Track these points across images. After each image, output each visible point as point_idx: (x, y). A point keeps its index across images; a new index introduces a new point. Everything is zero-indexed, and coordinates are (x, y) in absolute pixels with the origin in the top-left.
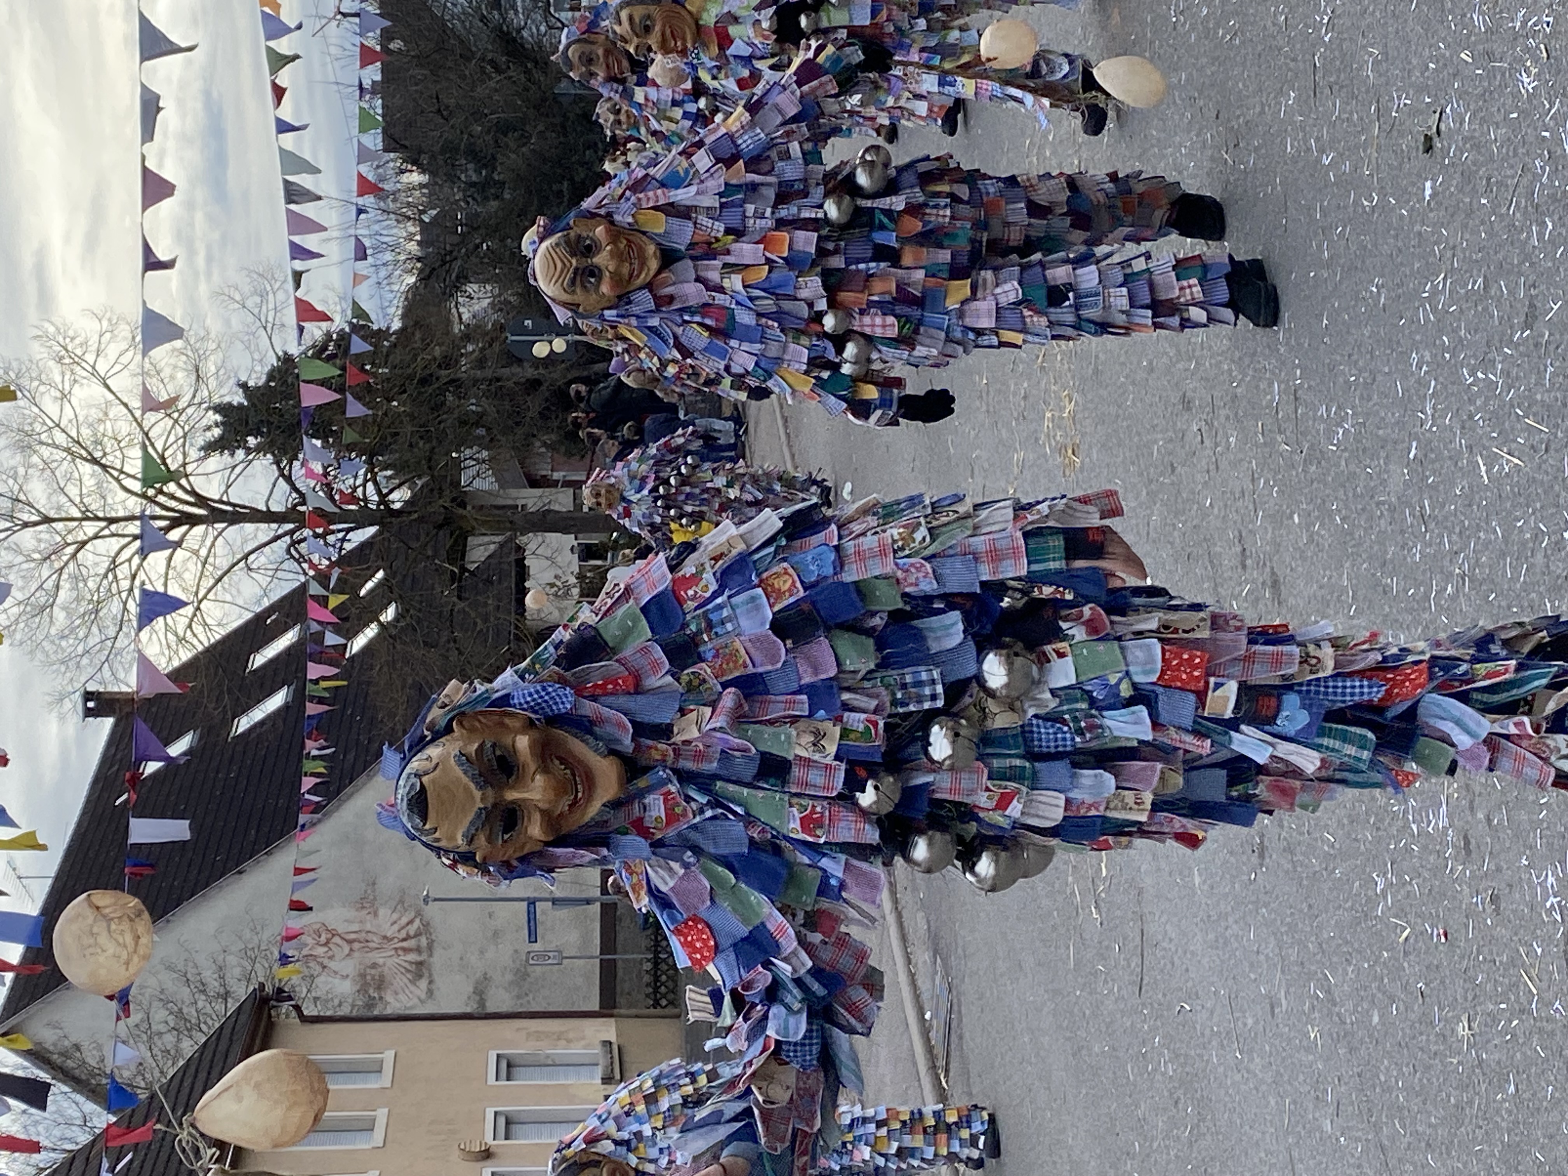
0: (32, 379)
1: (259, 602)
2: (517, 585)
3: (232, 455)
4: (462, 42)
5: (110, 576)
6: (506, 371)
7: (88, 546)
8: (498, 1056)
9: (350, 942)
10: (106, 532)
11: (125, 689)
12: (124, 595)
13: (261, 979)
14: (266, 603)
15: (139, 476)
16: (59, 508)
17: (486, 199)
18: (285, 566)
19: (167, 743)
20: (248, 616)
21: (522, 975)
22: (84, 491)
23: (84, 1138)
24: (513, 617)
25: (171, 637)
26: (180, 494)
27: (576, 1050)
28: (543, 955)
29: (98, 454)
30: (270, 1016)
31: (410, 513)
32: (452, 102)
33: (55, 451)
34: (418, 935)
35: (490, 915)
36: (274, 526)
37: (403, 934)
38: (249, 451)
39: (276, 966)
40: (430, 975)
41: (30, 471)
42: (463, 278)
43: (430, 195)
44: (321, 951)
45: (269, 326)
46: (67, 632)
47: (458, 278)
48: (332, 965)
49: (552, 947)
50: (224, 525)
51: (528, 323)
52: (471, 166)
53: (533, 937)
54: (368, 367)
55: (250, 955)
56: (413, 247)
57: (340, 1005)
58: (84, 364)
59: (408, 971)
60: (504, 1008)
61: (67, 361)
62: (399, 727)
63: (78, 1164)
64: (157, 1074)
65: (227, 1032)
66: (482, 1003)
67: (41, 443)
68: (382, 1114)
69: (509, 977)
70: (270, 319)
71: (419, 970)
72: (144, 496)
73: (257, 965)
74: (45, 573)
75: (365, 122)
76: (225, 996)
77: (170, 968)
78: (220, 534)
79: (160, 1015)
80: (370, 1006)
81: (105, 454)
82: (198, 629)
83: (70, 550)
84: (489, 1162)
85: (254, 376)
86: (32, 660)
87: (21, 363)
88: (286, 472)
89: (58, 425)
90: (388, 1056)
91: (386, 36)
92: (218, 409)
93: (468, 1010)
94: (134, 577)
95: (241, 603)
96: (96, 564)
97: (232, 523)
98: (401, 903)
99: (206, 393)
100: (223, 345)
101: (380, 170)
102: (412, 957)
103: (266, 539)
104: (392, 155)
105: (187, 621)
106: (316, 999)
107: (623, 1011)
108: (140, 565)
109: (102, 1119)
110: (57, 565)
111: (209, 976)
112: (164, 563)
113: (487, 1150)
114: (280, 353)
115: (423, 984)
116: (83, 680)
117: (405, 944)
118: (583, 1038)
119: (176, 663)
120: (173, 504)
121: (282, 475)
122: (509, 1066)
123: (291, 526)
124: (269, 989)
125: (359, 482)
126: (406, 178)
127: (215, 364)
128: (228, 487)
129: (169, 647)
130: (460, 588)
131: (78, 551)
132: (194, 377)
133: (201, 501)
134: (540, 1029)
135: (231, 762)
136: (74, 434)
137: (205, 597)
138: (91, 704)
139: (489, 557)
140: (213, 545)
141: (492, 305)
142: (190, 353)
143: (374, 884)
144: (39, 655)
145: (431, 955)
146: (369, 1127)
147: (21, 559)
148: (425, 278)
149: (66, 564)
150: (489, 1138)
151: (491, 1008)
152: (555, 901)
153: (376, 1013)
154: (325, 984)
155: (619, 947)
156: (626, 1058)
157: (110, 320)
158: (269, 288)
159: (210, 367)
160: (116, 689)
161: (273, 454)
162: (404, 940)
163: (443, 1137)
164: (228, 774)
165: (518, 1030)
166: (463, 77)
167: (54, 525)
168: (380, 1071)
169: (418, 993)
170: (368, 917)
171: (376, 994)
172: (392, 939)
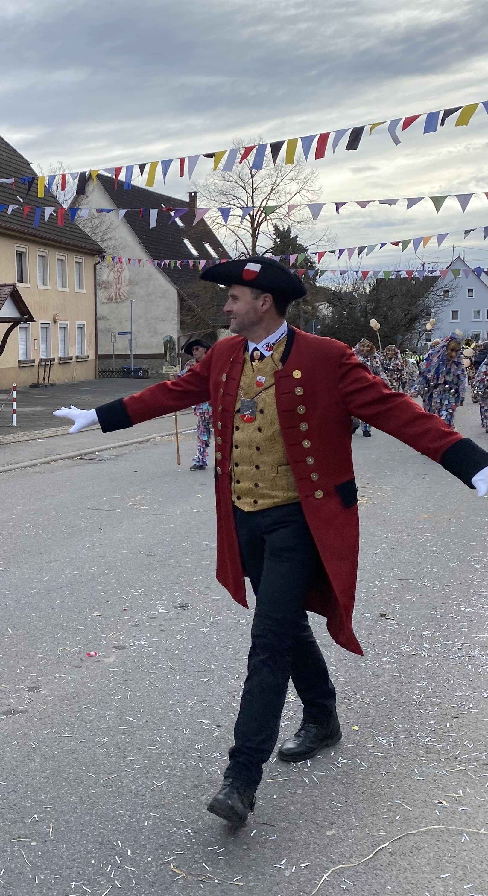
0: (299, 170)
1: (226, 245)
3: (273, 234)
4: (415, 303)
5: (234, 198)
6: (302, 320)
7: (244, 190)
8: (84, 324)
9: (119, 278)
10: (249, 196)
11: (198, 204)
12: (228, 202)
13: (107, 251)
14: (225, 247)
15: (267, 205)
16: (256, 180)
17: (361, 312)
18: (238, 252)
19: (181, 218)
20: (221, 242)
21: (108, 331)
22: (262, 188)
23: (60, 201)
25: (215, 217)
26: (261, 218)
27: (86, 347)
28: (114, 337)
29: (274, 192)
30: (96, 255)
32: (394, 301)
33: (275, 178)
34: (121, 299)
35: (127, 320)
36: (251, 248)
37: (121, 294)
38: (275, 239)
39: (111, 256)
40: (108, 303)
41: (268, 171)
42: (334, 306)
43: (362, 294)
44: (116, 269)
45: (317, 244)
46: (216, 185)
47: (334, 304)
48: (112, 273)
49: (117, 339)
50: (251, 233)
51: (319, 327)
52: (372, 307)
53: (120, 334)
54: (303, 276)
55: (115, 248)
56: (344, 289)
57: (100, 276)
58: (304, 186)
59: (110, 296)
60: (98, 326)
61: (305, 180)
62: (185, 290)
63: (53, 200)
64: (79, 222)
65: (92, 242)
66: (100, 319)
67: (278, 174)
68: (67, 290)
69: (108, 327)
70: (320, 244)
71: (110, 299)
72: (260, 207)
73: (111, 250)
74: (235, 178)
75: (386, 273)
76: (102, 241)
77: (111, 224)
78: (248, 231)
79: (97, 221)
80: (99, 285)
81: (274, 194)
82: (217, 226)
83: (243, 185)
84: (53, 322)
85: (301, 240)
86: (207, 175)
87: (304, 166)
88: (268, 251)
89: (283, 179)
90: (84, 291)
91: (416, 279)
92: (289, 229)
93: (98, 315)
94: (234, 205)
95: (226, 239)
96: (238, 193)
97: (252, 235)
98: (130, 293)
99: (295, 225)
100: (310, 229)
101: (370, 278)
102: (114, 297)
103: (247, 246)
104: (375, 282)
105: (220, 223)
106: (101, 268)
107: (97, 362)
108: (238, 207)
109: (66, 206)
110: (238, 181)
111: (108, 236)
112: (238, 214)
113: (57, 322)
114: (308, 248)
115: (106, 301)
116: (201, 191)
117: (118, 295)
118: (90, 350)
119: (206, 220)
120: (258, 216)
121: (268, 250)
122: (81, 328)
123: (251, 253)
124: (104, 254)
126: (368, 286)
127: (304, 227)
128: (264, 233)
129: (211, 217)
131: (242, 187)
132: (300, 221)
133: (259, 225)
134: (92, 336)
135: (175, 239)
136: (281, 184)
137: (227, 228)
138: (193, 194)
140: (244, 229)
141: (325, 315)
142: (308, 219)
143: (136, 285)
144: (209, 177)
145: (115, 302)
146: (63, 286)
147: (240, 169)
148: (334, 293)
149: (238, 184)
150: (60, 322)
151: (98, 322)
152: (131, 340)
153: (97, 287)
154: (106, 271)
155: (117, 360)
156: (83, 363)
157: (319, 193)
158: (330, 243)
159: (303, 225)
160: (198, 202)
161: (274, 247)
162: (119, 294)
163: (60, 308)
164: (171, 238)
165: (92, 330)
166: (402, 304)
167: (251, 179)
168: (80, 289)
169: (103, 300)
170: (126, 283)
171: (103, 287)
172: (119, 291)
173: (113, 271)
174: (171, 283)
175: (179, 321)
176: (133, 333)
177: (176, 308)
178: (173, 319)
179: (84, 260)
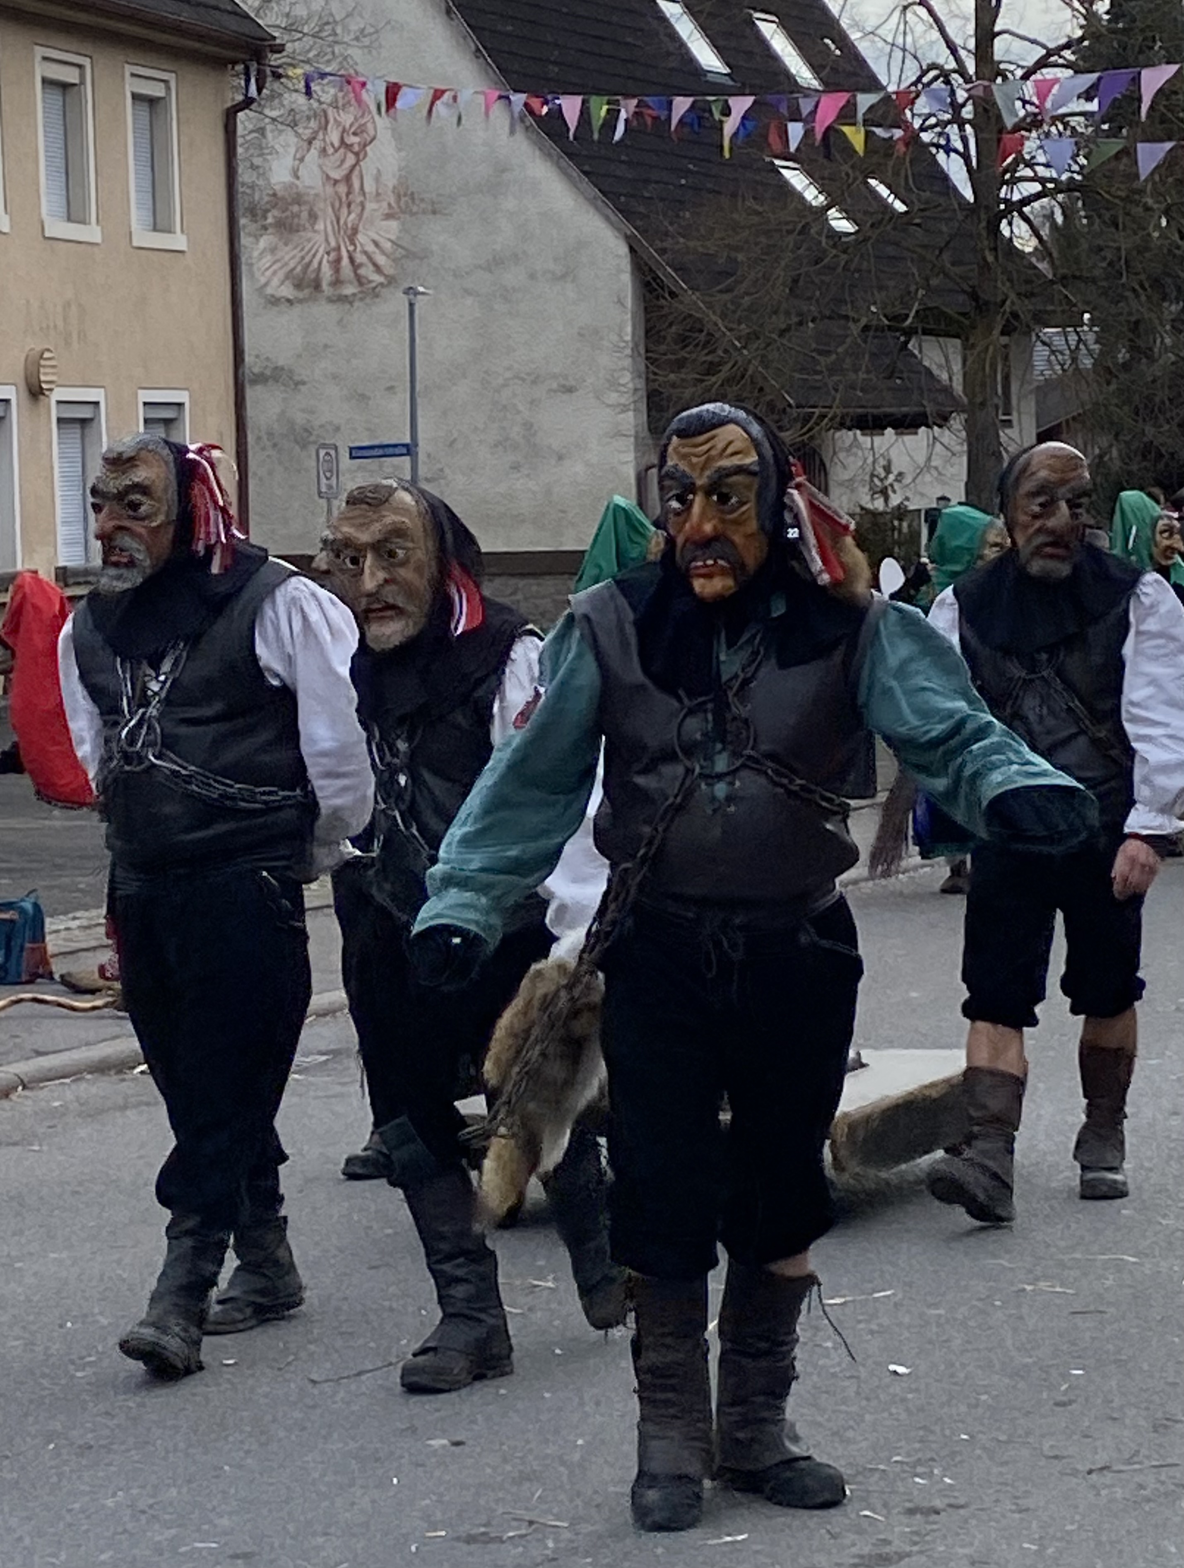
1: (856, 25)
2: (886, 415)
8: (180, 405)
9: (348, 178)
13: (289, 47)
14: (854, 36)
21: (302, 438)
24: (837, 410)
28: (332, 469)
30: (234, 63)
31: (995, 249)
34: (360, 280)
35: (391, 389)
36: (972, 44)
40: (300, 301)
44: (334, 137)
48: (314, 152)
49: (345, 482)
53: (356, 453)
55: (325, 29)
57: (253, 167)
59: (306, 267)
60: (251, 411)
62: (667, 244)
66: (260, 379)
68: (92, 233)
69: (300, 418)
71: (308, 285)
73: (308, 41)
80: (253, 212)
84: (24, 394)
88: (1054, 59)
90: (179, 241)
93: (248, 359)
98: (408, 254)
102: (327, 272)
103: (952, 33)
106: (262, 131)
113: (41, 391)
115: (287, 291)
121: (1050, 53)
122: (167, 421)
123: (971, 69)
124: (274, 59)
125: (1041, 171)
130: (880, 329)
139: (929, 372)
143: (434, 212)
145: (330, 300)
146: (73, 214)
150: (59, 394)
151: (251, 393)
153: (243, 221)
154: (284, 143)
161: (1082, 39)
163: (60, 324)
168: (155, 229)
169: (275, 282)
170: (385, 205)
171: (270, 220)
172: (353, 243)
173: (317, 144)
174: (597, 208)
175: (643, 393)
176: (423, 448)
177: (629, 329)
178: (613, 384)
179: (173, 85)
